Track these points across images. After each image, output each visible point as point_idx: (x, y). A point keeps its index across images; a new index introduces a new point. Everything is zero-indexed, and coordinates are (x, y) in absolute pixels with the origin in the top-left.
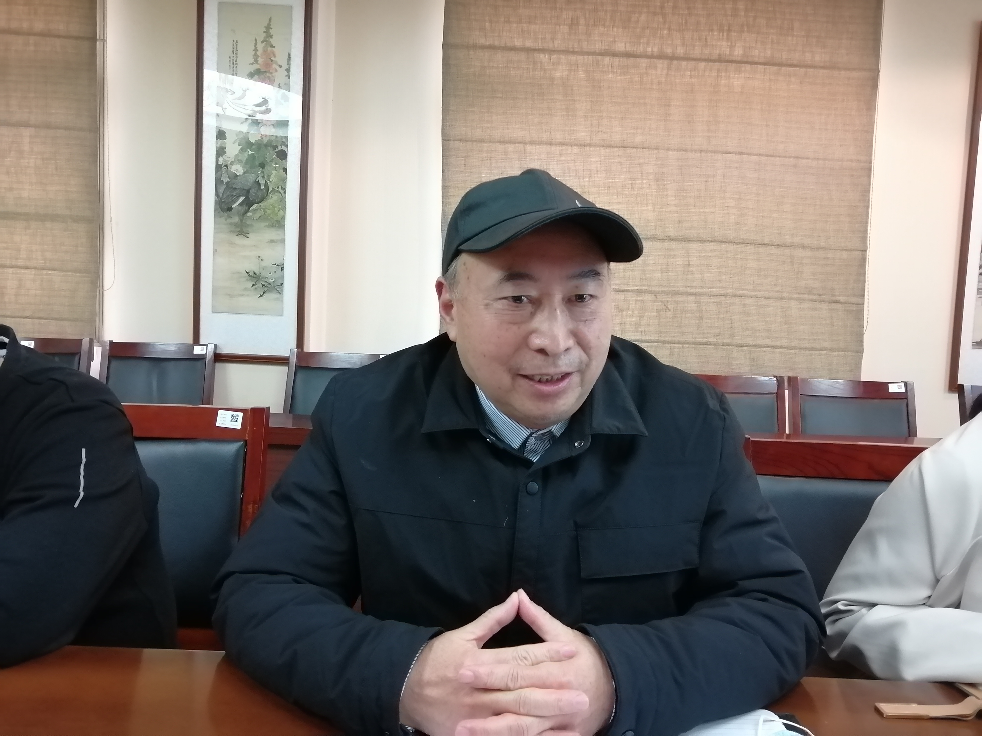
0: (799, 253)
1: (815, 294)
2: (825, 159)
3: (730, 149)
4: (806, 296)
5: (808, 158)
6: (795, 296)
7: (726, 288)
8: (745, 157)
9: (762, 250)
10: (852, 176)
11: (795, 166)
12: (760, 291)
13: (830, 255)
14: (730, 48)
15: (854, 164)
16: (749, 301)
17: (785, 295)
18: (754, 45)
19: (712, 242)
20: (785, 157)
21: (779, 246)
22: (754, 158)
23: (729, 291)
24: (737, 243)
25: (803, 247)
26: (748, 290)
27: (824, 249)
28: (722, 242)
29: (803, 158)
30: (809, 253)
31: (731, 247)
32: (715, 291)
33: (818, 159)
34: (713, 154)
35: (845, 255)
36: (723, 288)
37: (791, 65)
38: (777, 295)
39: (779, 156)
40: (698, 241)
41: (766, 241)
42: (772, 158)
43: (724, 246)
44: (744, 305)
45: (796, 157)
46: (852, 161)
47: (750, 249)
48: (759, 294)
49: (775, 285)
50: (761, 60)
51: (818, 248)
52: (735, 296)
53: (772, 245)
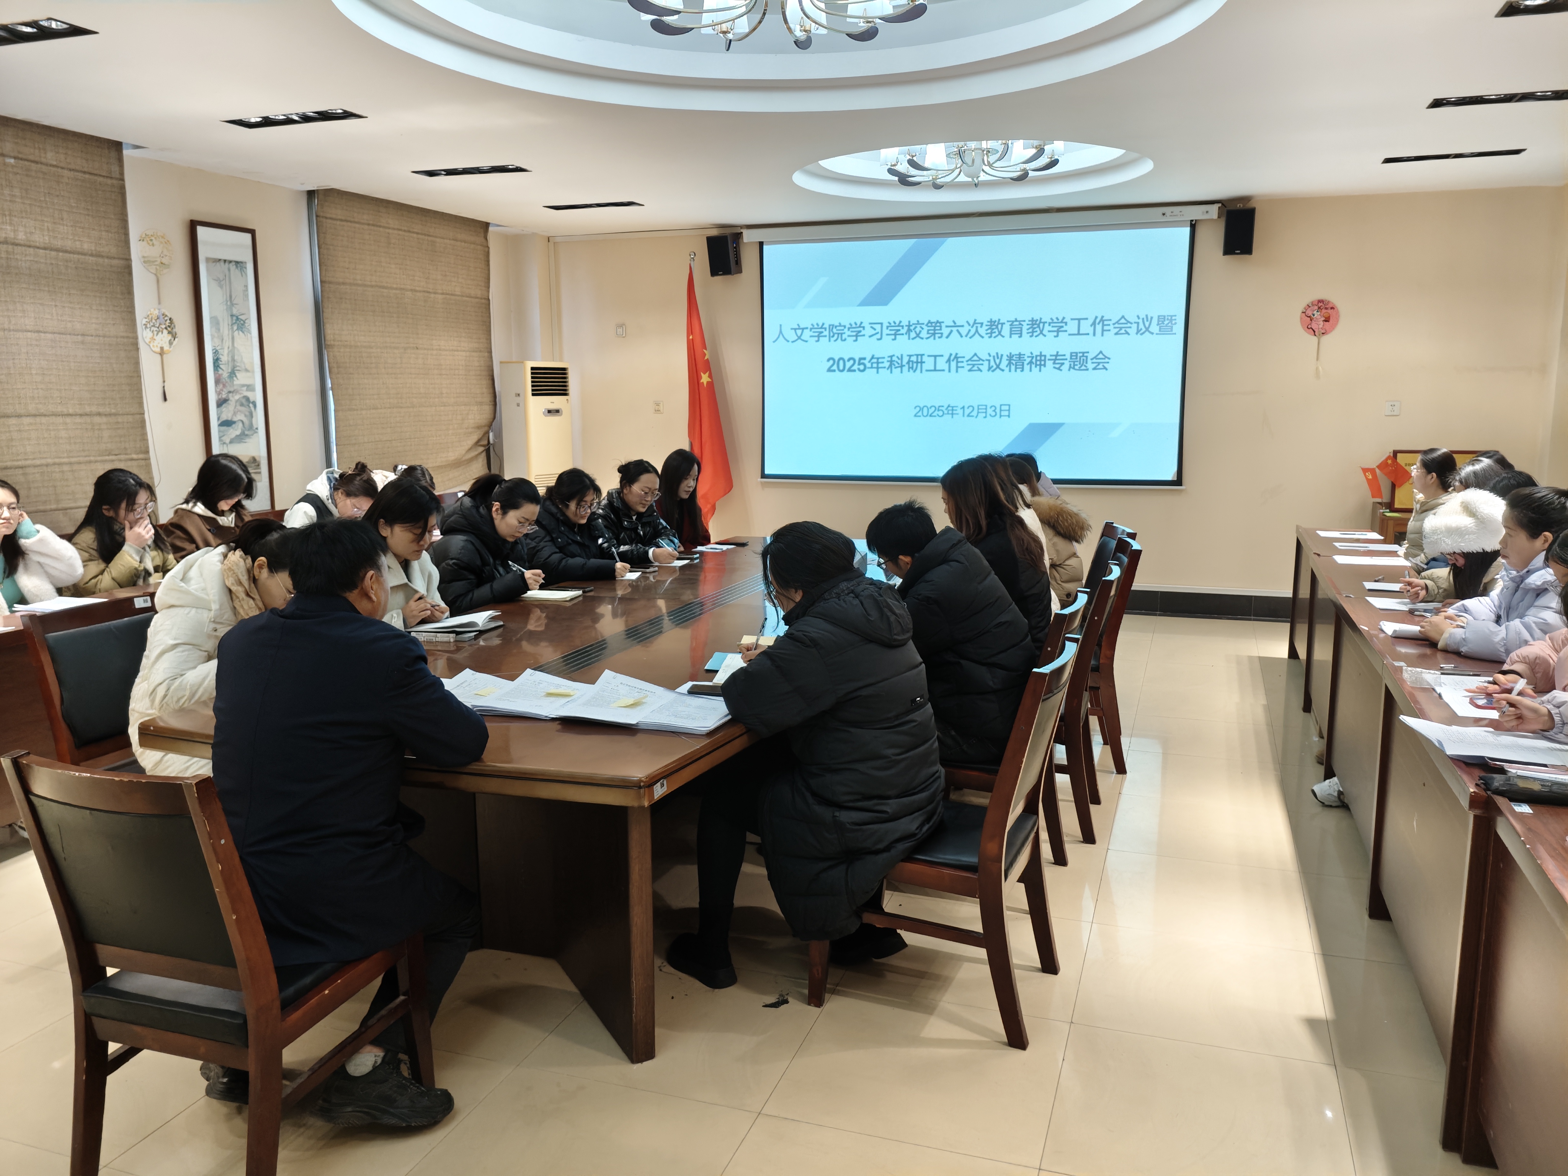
0: (97, 419)
1: (113, 455)
2: (104, 336)
3: (28, 328)
4: (107, 458)
5: (92, 336)
6: (99, 458)
7: (46, 458)
8: (42, 335)
9: (68, 420)
10: (125, 350)
11: (83, 343)
12: (72, 457)
13: (120, 419)
14: (14, 232)
15: (125, 340)
16: (66, 468)
17: (92, 458)
18: (34, 231)
19: (27, 416)
20: (74, 335)
21: (81, 415)
22: (49, 336)
23: (50, 461)
24: (48, 416)
25: (99, 414)
26: (64, 458)
27: (115, 415)
28: (35, 416)
29: (88, 335)
30: (104, 419)
31: (44, 420)
32: (38, 462)
33: (99, 336)
34: (15, 333)
35: (130, 418)
36: (43, 458)
37: (66, 251)
38: (87, 459)
39: (70, 334)
40: (16, 416)
41: (71, 411)
42: (64, 336)
43: (38, 419)
44: (63, 472)
45: (83, 335)
46: (123, 337)
47: (60, 420)
48: (73, 460)
49: (83, 450)
50: (42, 245)
51: (110, 415)
52: (54, 464)
53: (76, 415)
